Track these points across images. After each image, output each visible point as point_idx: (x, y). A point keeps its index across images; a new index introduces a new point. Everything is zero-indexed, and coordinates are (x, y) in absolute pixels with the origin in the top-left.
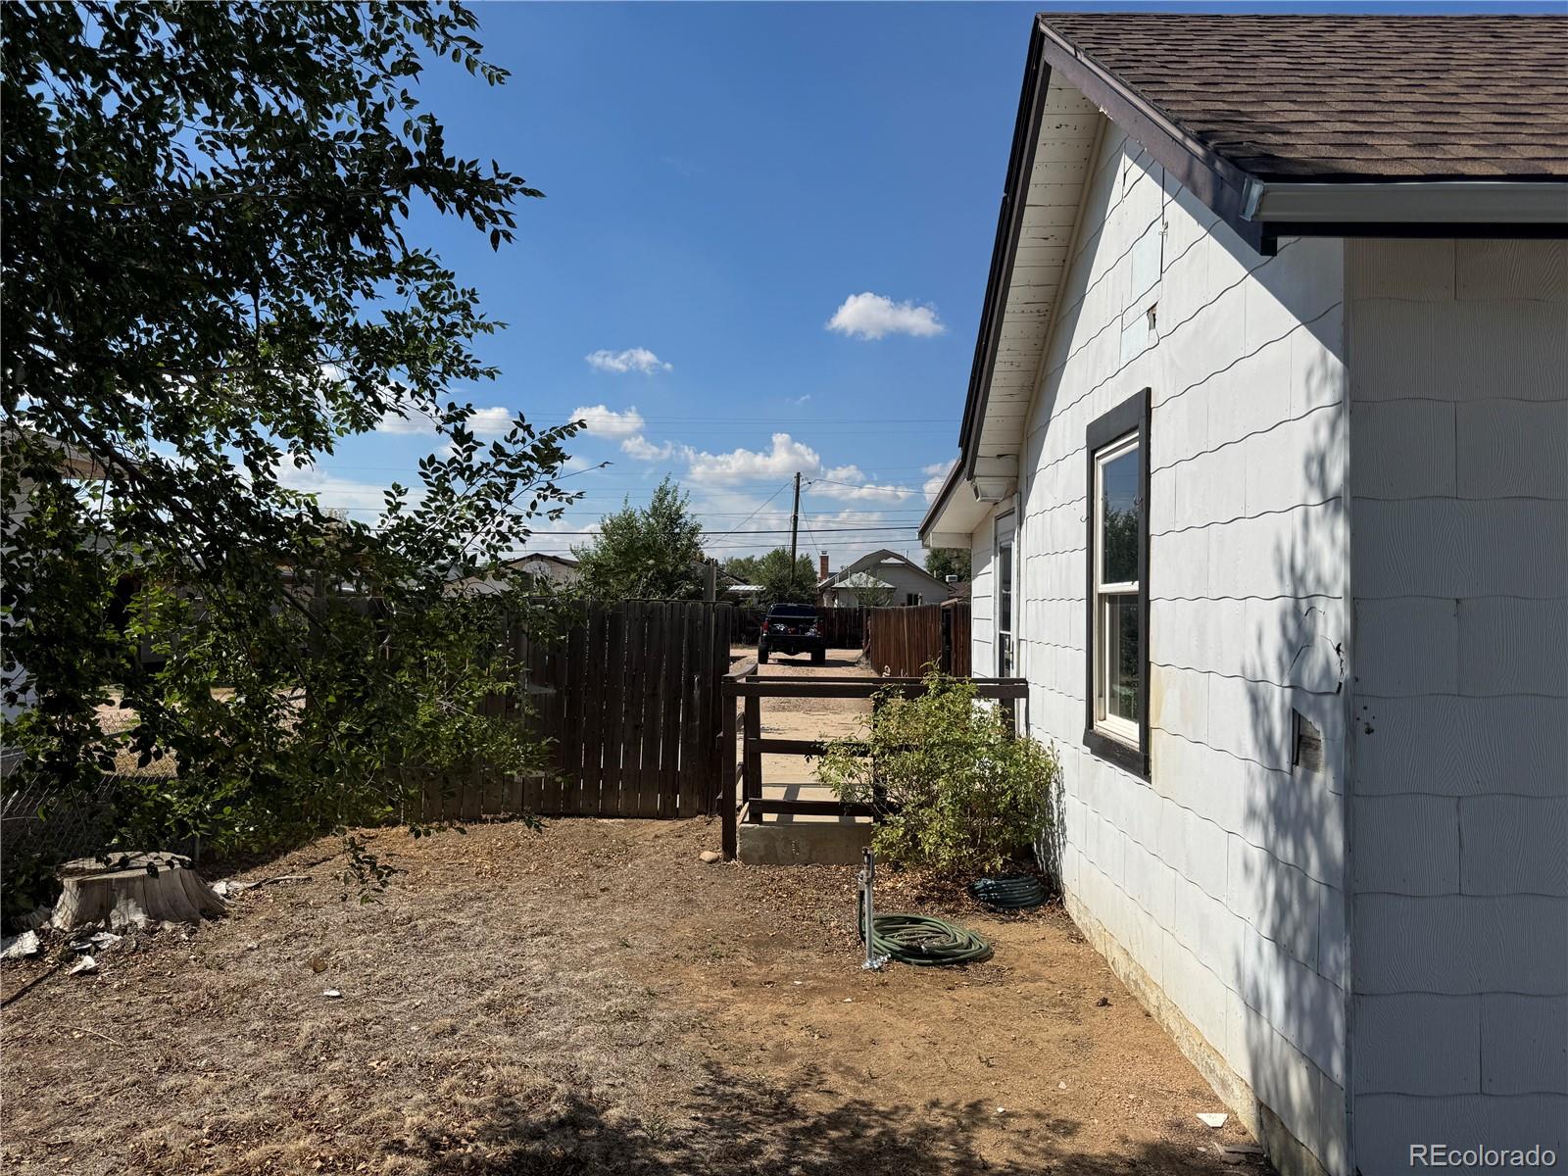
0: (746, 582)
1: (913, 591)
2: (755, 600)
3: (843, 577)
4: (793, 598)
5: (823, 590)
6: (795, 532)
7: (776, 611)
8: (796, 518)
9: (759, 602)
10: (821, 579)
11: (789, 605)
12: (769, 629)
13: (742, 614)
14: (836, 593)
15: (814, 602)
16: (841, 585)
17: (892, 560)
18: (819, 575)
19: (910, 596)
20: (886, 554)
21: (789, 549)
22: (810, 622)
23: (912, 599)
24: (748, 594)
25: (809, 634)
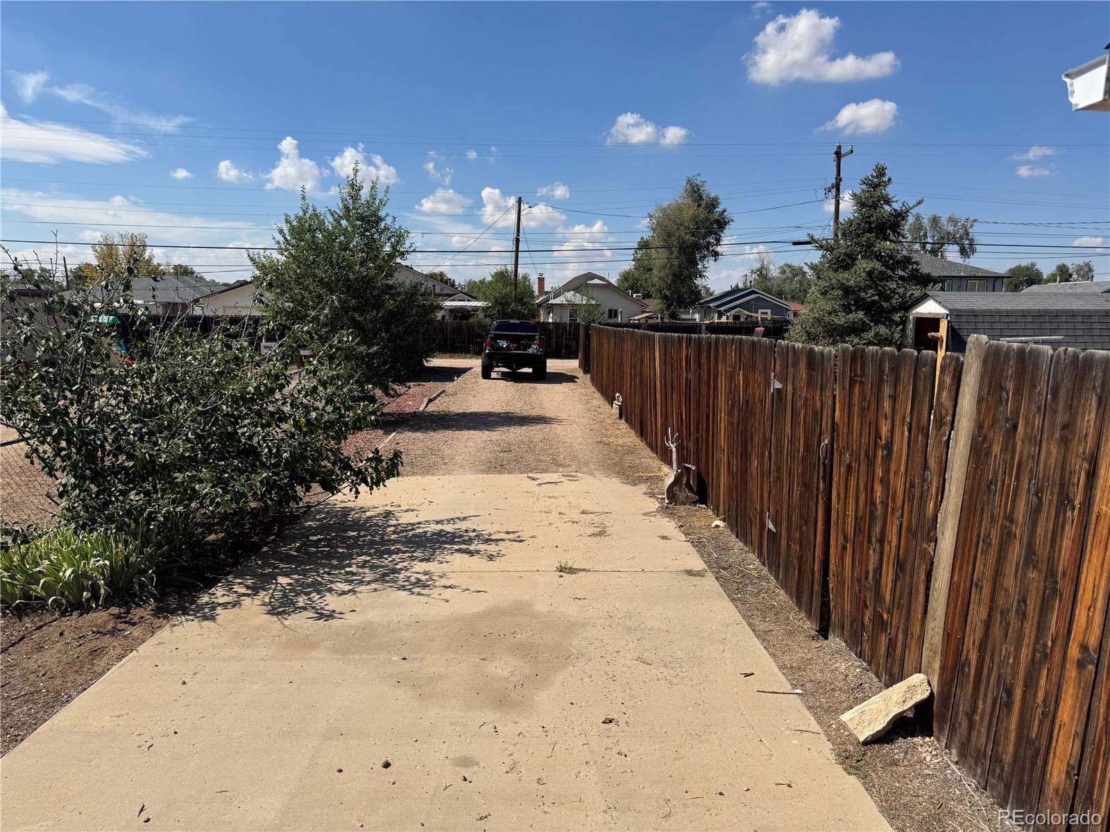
0: (475, 298)
1: (614, 307)
2: (481, 315)
3: (556, 296)
4: (515, 314)
5: (539, 305)
6: (517, 251)
7: (498, 328)
8: (518, 241)
9: (486, 316)
10: (538, 297)
11: (512, 321)
12: (492, 346)
13: (471, 329)
14: (550, 308)
15: (534, 317)
16: (557, 301)
17: (596, 281)
18: (537, 293)
19: (610, 311)
20: (592, 276)
21: (511, 268)
22: (532, 339)
23: (613, 313)
24: (476, 309)
25: (530, 351)
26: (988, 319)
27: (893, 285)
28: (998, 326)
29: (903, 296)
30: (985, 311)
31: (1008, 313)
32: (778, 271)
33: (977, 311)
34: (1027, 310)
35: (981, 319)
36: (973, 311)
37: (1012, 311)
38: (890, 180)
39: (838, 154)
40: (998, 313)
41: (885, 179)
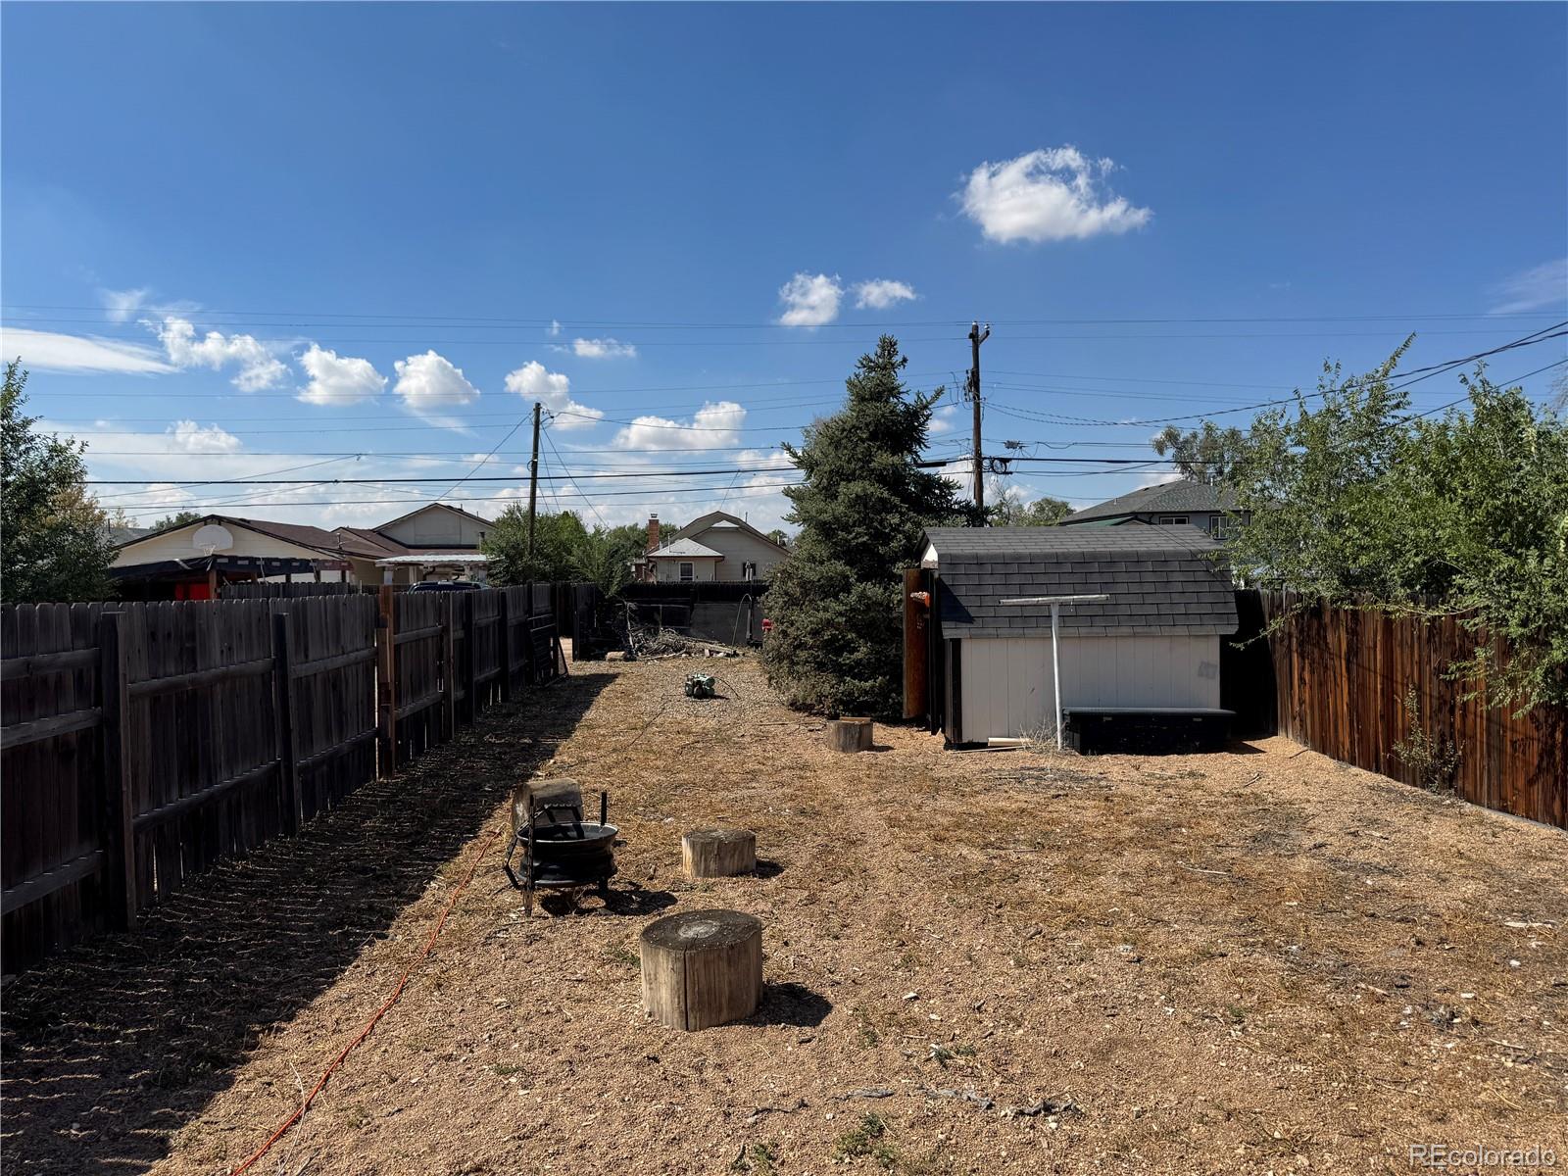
17: (725, 524)
20: (719, 516)
26: (1000, 569)
27: (895, 520)
28: (1016, 580)
29: (909, 538)
30: (996, 556)
31: (1032, 560)
32: (1033, 509)
33: (982, 557)
34: (1063, 553)
35: (988, 569)
36: (977, 557)
37: (1037, 556)
38: (905, 360)
39: (974, 336)
40: (1018, 559)
41: (897, 359)
